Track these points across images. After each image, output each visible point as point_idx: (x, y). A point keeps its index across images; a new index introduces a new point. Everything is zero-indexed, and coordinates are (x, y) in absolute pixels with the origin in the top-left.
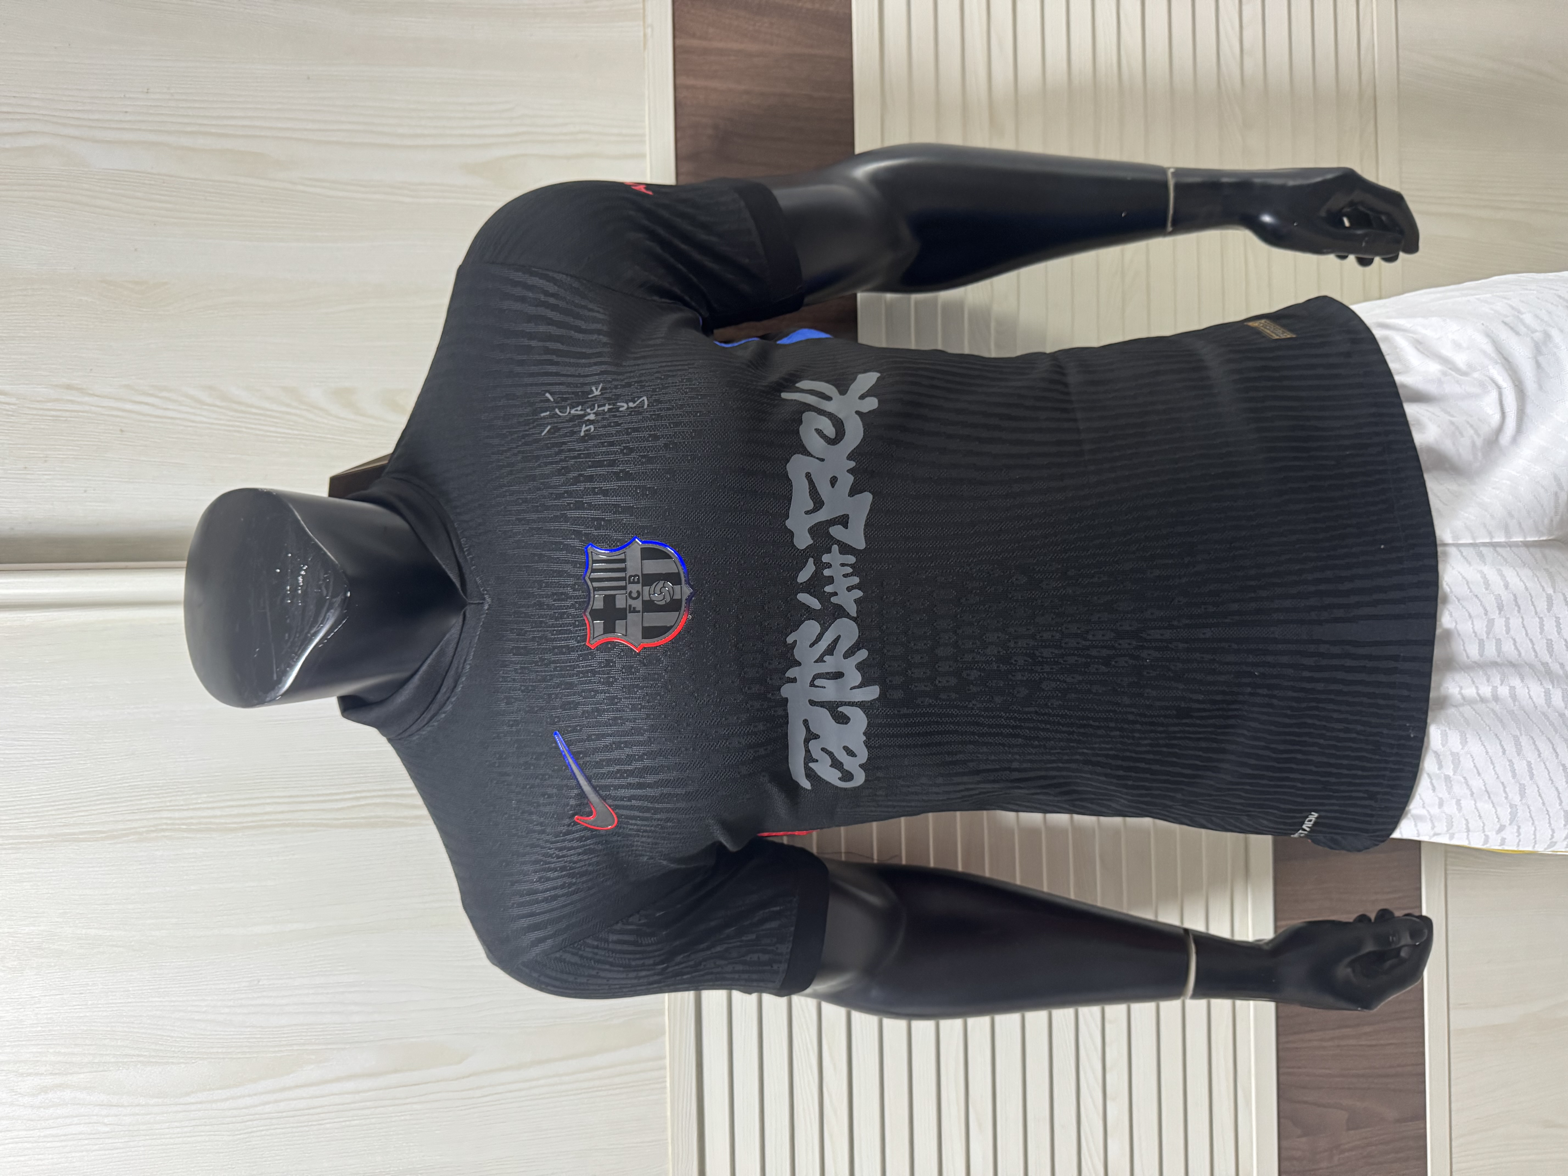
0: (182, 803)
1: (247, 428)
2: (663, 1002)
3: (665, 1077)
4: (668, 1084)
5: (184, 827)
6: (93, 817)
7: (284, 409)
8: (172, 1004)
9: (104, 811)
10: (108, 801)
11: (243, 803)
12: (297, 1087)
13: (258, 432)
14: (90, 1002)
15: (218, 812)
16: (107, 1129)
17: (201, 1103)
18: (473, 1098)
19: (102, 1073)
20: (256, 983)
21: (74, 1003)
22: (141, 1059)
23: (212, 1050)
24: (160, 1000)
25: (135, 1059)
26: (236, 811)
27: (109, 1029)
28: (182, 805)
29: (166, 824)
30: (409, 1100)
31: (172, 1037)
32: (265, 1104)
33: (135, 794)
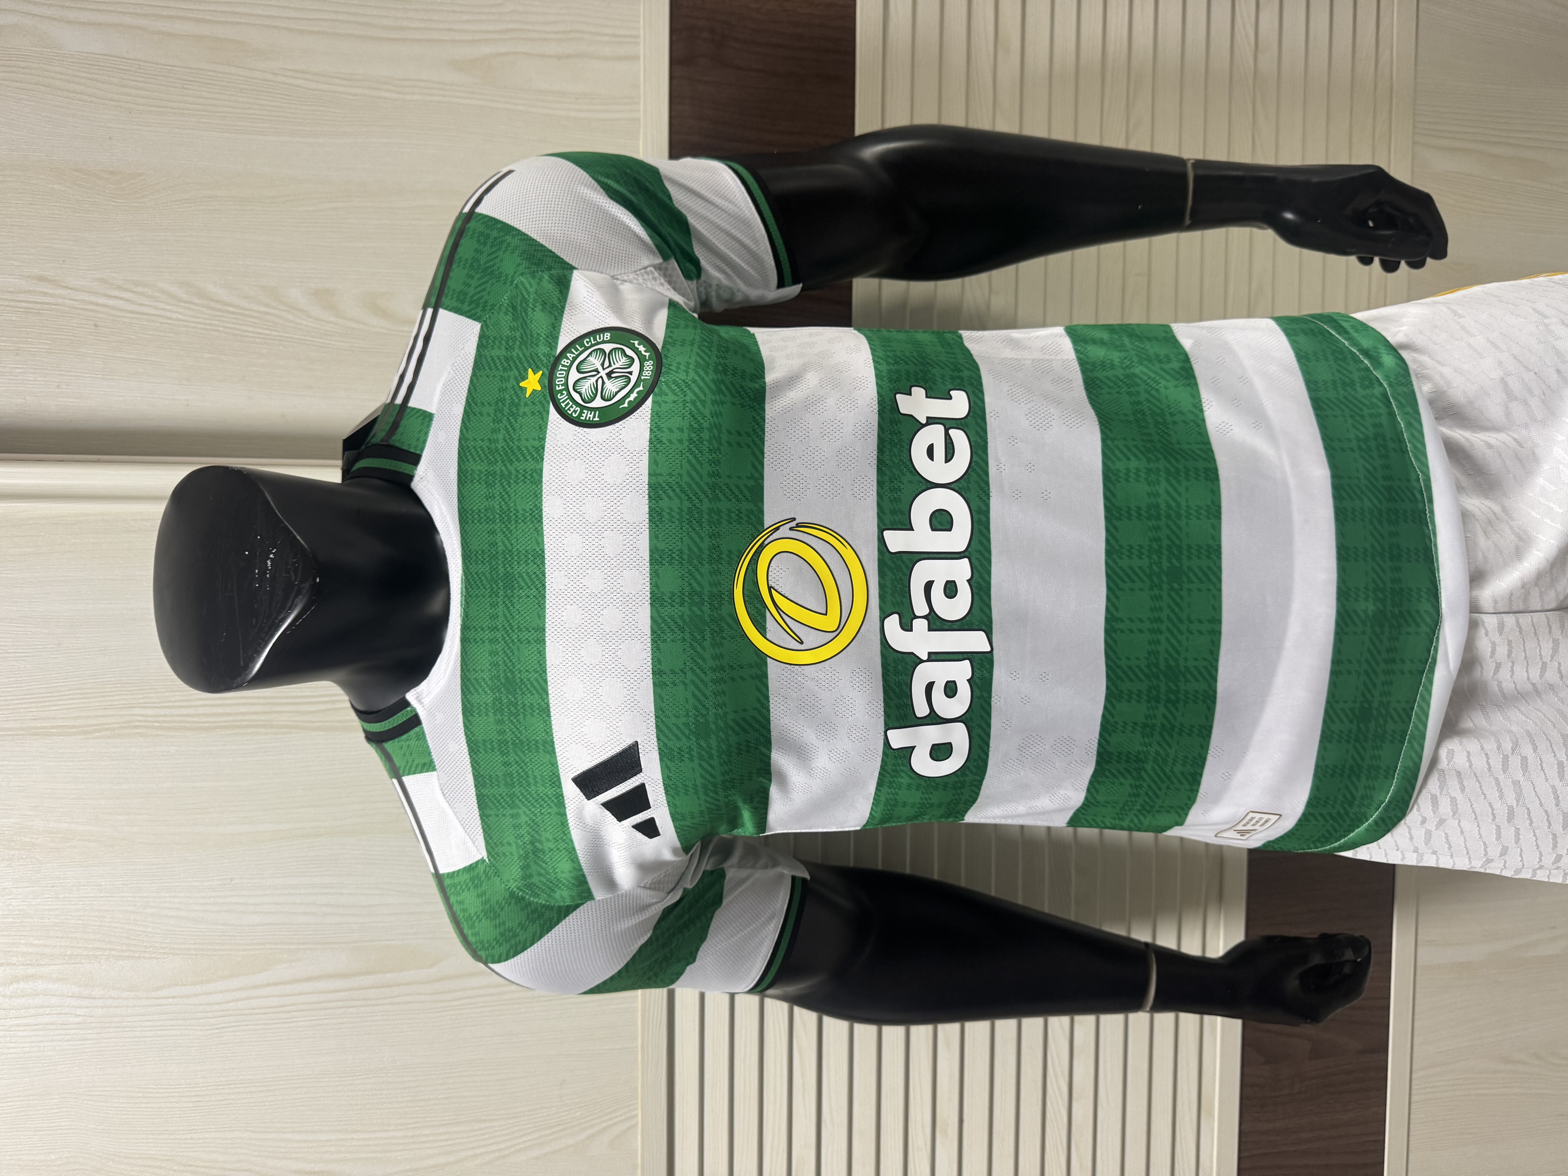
0: (155, 700)
1: (225, 327)
5: (157, 724)
6: (65, 711)
7: (263, 309)
8: (145, 900)
9: (76, 706)
10: (81, 696)
11: (216, 702)
12: (269, 985)
13: (236, 332)
14: (61, 896)
15: (192, 711)
16: (79, 1020)
17: (173, 997)
18: (445, 1000)
19: (74, 965)
20: (229, 881)
21: (47, 896)
22: (113, 953)
23: (184, 947)
24: (131, 895)
25: (107, 953)
26: (209, 710)
27: (80, 922)
28: (155, 703)
29: (138, 721)
30: (380, 1002)
31: (145, 932)
32: (236, 1000)
33: (107, 690)
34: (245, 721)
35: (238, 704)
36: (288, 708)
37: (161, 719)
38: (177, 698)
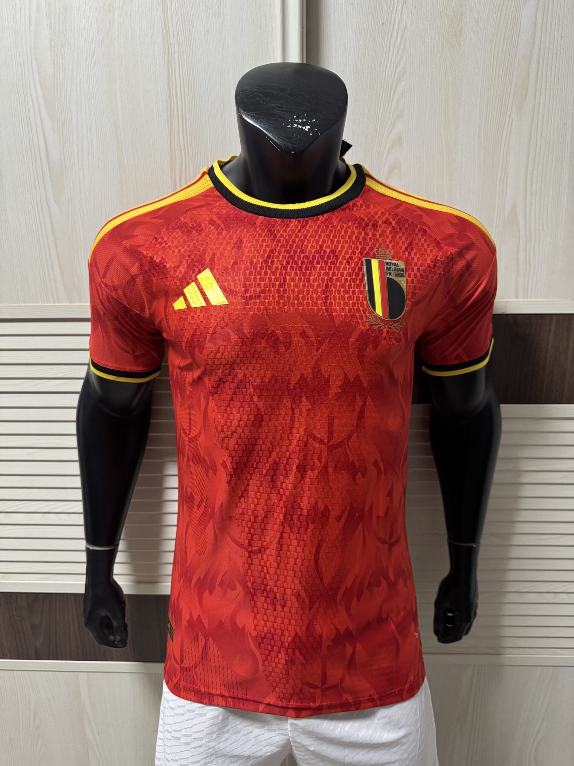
0: (182, 58)
1: (383, 90)
2: (86, 303)
3: (49, 303)
4: (46, 304)
5: (170, 59)
8: (81, 53)
9: (178, 16)
10: (183, 19)
11: (182, 88)
12: (41, 117)
13: (381, 96)
14: (81, 9)
15: (177, 77)
16: (18, 19)
17: (32, 68)
18: (37, 207)
19: (46, 16)
20: (92, 96)
22: (53, 36)
23: (58, 73)
24: (83, 46)
25: (53, 33)
26: (178, 85)
27: (68, 19)
28: (181, 58)
29: (172, 49)
31: (65, 53)
32: (32, 101)
33: (187, 33)
34: (174, 104)
35: (182, 100)
37: (173, 60)
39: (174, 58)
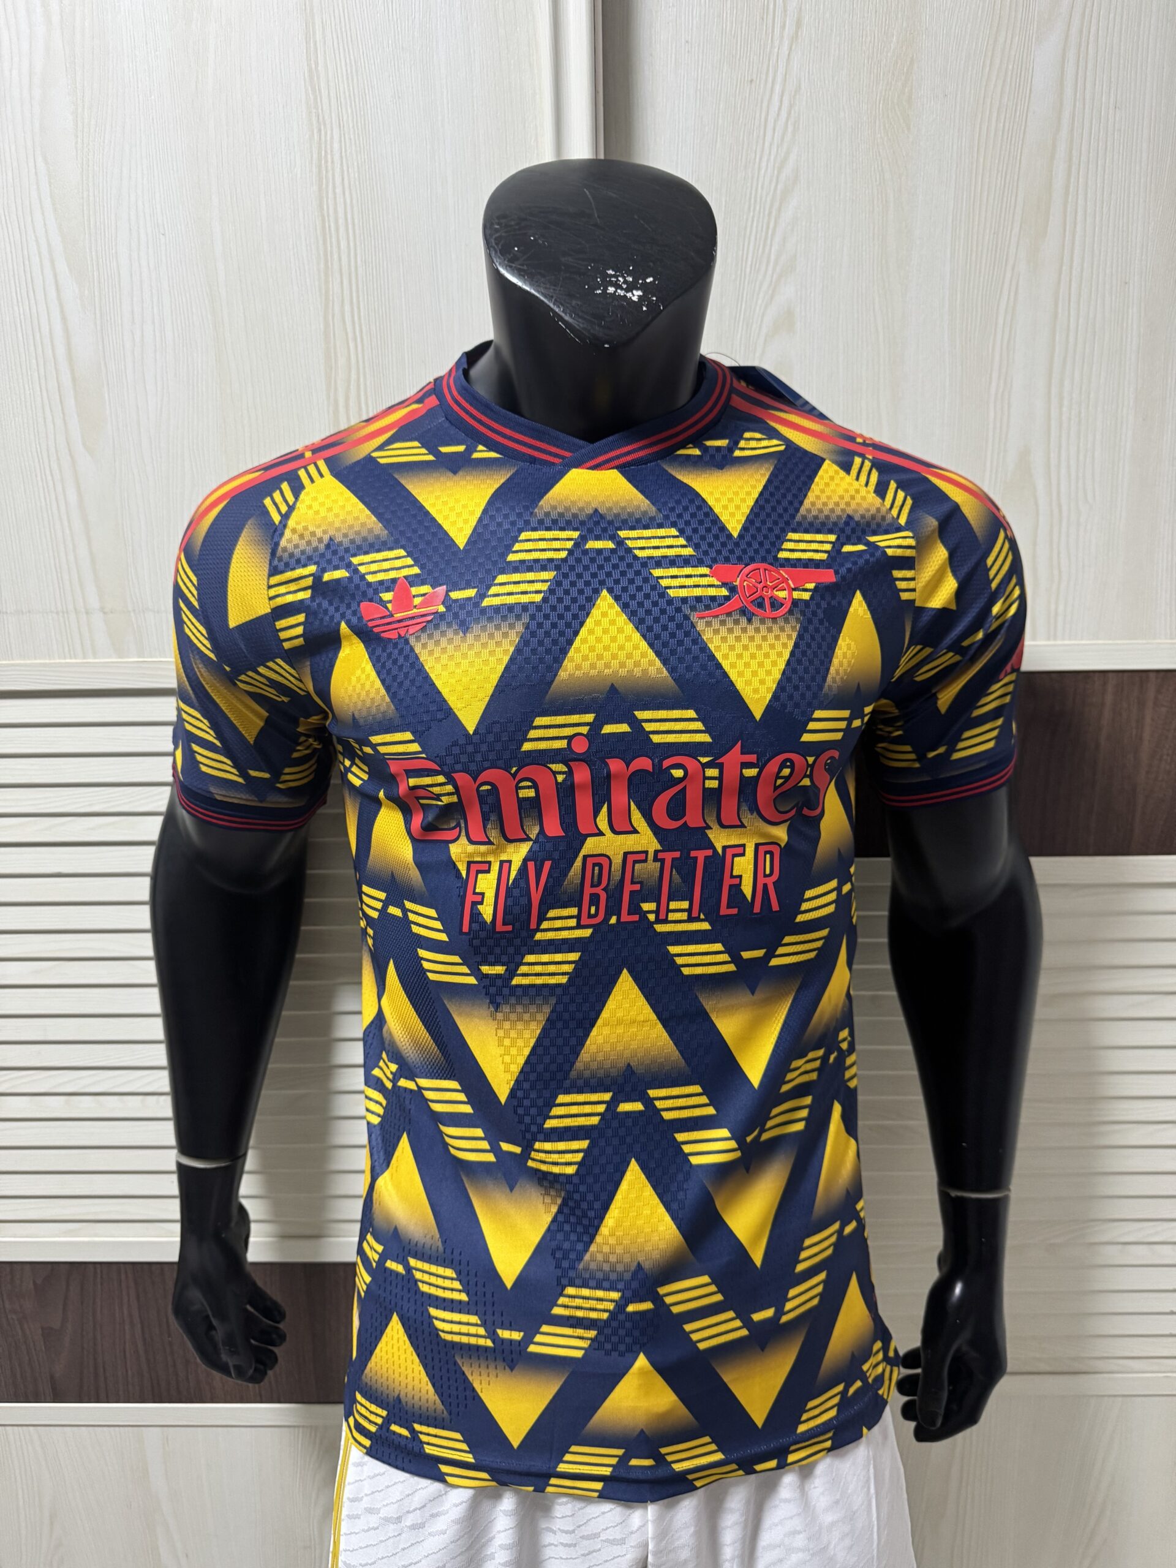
0: (348, 152)
3: (76, 658)
4: (68, 661)
5: (323, 154)
6: (332, 56)
8: (138, 142)
9: (338, 68)
10: (349, 71)
11: (349, 216)
12: (56, 277)
15: (339, 190)
17: (36, 173)
18: (49, 460)
19: (64, 67)
20: (162, 231)
21: (136, 36)
22: (80, 108)
23: (91, 184)
25: (79, 102)
26: (341, 210)
27: (111, 74)
28: (346, 151)
29: (326, 134)
30: (45, 394)
31: (104, 143)
32: (37, 241)
34: (331, 247)
35: (348, 239)
36: (346, 292)
37: (329, 157)
38: (352, 175)
39: (332, 151)
